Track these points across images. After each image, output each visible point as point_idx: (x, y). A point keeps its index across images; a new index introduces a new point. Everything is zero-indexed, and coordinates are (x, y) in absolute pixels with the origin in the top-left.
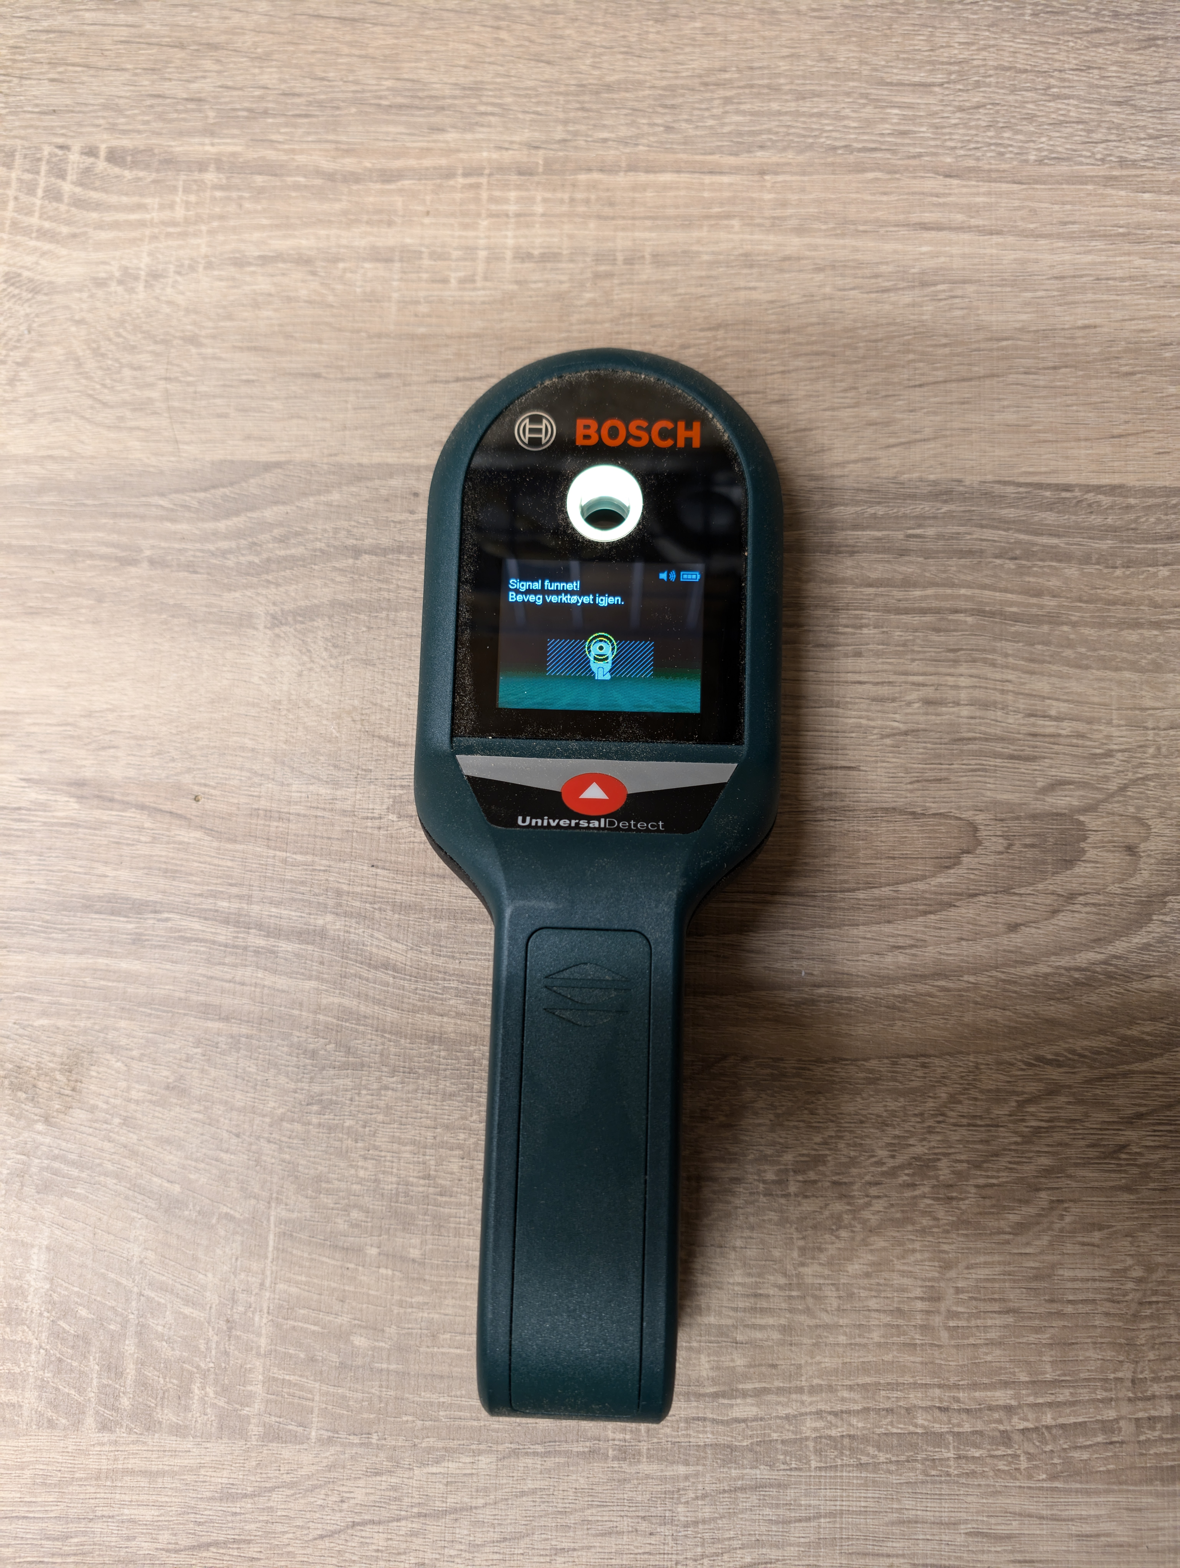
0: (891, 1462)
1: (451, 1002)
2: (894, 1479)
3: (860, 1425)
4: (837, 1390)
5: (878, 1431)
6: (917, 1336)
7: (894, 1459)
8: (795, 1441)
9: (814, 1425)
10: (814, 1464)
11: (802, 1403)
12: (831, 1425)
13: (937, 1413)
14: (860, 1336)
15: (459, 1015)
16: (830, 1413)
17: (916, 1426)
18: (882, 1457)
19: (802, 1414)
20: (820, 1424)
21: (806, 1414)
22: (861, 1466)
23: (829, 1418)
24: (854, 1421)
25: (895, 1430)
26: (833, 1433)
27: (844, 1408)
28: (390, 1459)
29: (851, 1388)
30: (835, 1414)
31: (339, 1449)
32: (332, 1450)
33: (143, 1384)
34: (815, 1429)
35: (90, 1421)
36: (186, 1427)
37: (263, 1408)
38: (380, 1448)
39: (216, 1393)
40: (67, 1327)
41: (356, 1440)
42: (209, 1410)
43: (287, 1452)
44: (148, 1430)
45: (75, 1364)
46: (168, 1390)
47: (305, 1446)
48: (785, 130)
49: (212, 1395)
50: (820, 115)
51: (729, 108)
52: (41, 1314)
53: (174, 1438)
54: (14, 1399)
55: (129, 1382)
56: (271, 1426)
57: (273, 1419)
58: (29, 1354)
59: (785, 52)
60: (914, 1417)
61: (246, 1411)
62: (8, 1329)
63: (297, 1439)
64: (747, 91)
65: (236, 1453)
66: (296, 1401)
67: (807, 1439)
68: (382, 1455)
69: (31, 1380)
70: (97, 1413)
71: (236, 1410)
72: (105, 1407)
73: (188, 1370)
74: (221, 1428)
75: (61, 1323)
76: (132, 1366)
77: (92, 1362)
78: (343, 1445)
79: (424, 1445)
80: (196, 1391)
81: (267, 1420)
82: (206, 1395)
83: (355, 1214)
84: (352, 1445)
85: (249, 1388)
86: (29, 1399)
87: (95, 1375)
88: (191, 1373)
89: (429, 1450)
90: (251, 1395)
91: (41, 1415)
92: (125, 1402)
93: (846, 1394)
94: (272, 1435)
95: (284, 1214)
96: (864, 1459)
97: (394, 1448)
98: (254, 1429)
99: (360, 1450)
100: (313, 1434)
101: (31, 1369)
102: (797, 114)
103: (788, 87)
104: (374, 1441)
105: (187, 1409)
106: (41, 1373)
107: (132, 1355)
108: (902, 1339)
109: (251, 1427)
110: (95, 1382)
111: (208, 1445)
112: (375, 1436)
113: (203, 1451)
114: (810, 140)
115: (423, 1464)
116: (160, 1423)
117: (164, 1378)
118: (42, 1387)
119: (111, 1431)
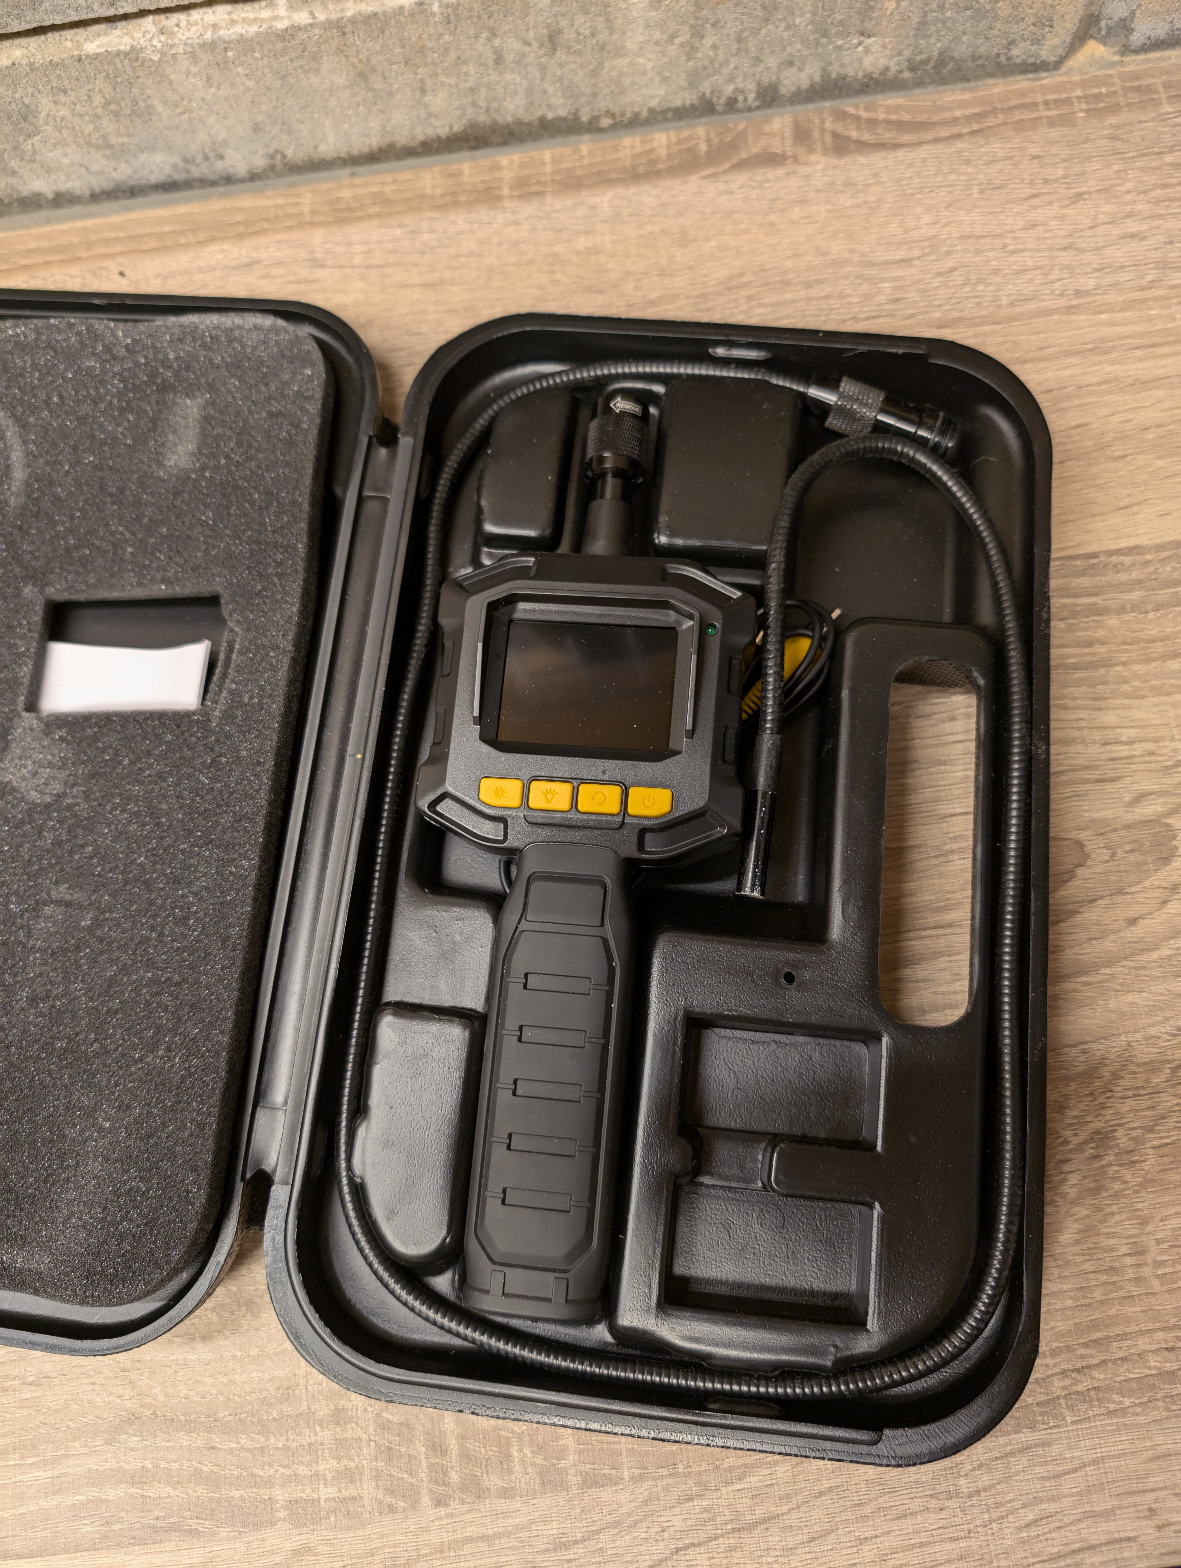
0: (1135, 1405)
2: (1141, 1419)
3: (1101, 1376)
4: (1075, 1350)
5: (1118, 1379)
6: (1133, 1289)
7: (1137, 1401)
8: (1048, 1402)
9: (1062, 1384)
10: (1069, 1419)
11: (1047, 1366)
12: (1076, 1382)
13: (1165, 1353)
14: (1083, 1297)
16: (1073, 1371)
17: (1150, 1368)
18: (1127, 1402)
19: (1049, 1377)
20: (1067, 1382)
21: (1053, 1375)
22: (1110, 1413)
23: (1074, 1375)
24: (1096, 1374)
25: (1133, 1376)
26: (1080, 1388)
27: (1084, 1364)
28: (698, 1484)
29: (1086, 1345)
30: (1078, 1371)
31: (651, 1483)
32: (645, 1485)
33: (466, 1457)
34: (1063, 1388)
35: (426, 1500)
36: (512, 1488)
37: (577, 1459)
38: (687, 1475)
39: (533, 1452)
40: (390, 1417)
41: (665, 1472)
42: (529, 1470)
43: (606, 1495)
44: (479, 1497)
45: (403, 1449)
46: (490, 1458)
47: (621, 1486)
48: (800, 313)
49: (529, 1455)
50: (827, 297)
52: (365, 1410)
53: (503, 1501)
54: (354, 1493)
55: (454, 1457)
56: (587, 1474)
57: (588, 1466)
58: (360, 1448)
59: (788, 253)
60: (1147, 1361)
61: (563, 1464)
62: (338, 1429)
63: (612, 1482)
64: (764, 288)
65: (561, 1504)
66: (605, 1446)
67: (1058, 1397)
68: (690, 1482)
69: (367, 1472)
70: (431, 1490)
71: (553, 1465)
72: (437, 1483)
73: (504, 1436)
74: (543, 1484)
75: (384, 1414)
76: (454, 1442)
77: (418, 1445)
78: (654, 1479)
79: (725, 1465)
80: (515, 1454)
81: (583, 1469)
82: (525, 1456)
84: (662, 1477)
85: (561, 1442)
86: (368, 1490)
87: (423, 1457)
88: (508, 1439)
89: (731, 1469)
90: (564, 1449)
91: (381, 1502)
92: (454, 1476)
93: (1083, 1351)
94: (590, 1482)
96: (1112, 1407)
97: (700, 1473)
98: (573, 1480)
99: (670, 1481)
100: (626, 1473)
101: (364, 1462)
102: (808, 299)
103: (796, 281)
104: (681, 1470)
105: (510, 1472)
106: (374, 1463)
107: (452, 1431)
108: (1120, 1293)
109: (570, 1477)
110: (424, 1463)
111: (535, 1501)
112: (680, 1466)
113: (531, 1508)
114: (823, 318)
115: (727, 1483)
116: (488, 1489)
117: (485, 1447)
118: (377, 1476)
119: (446, 1505)
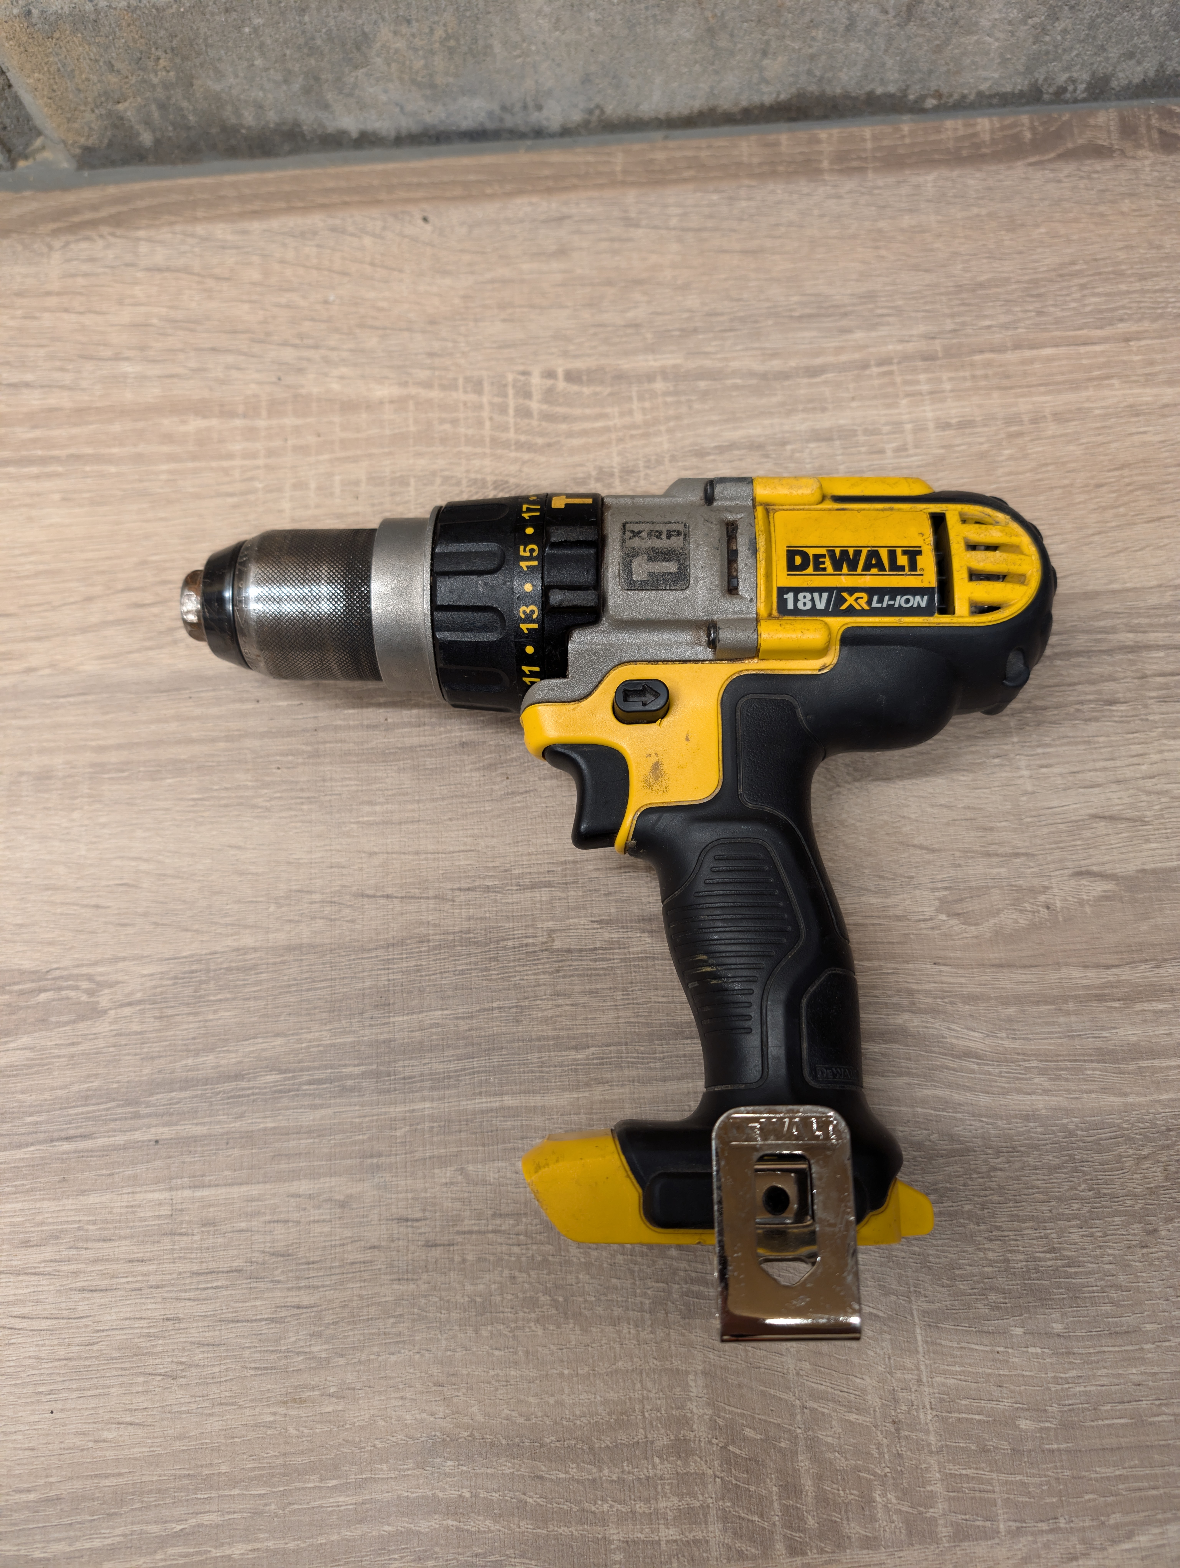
1: (1036, 1081)
15: (1046, 1092)
28: (1083, 1541)
31: (1030, 1538)
32: (1024, 1540)
33: (823, 1500)
35: (780, 1547)
36: (875, 1538)
37: (946, 1507)
38: (1071, 1531)
39: (898, 1498)
40: (738, 1451)
41: (1044, 1526)
42: (895, 1517)
43: (981, 1549)
44: (839, 1546)
45: (752, 1488)
46: (850, 1503)
47: (997, 1540)
48: (1136, 305)
49: (894, 1501)
50: (1162, 290)
51: (1086, 292)
52: (710, 1442)
53: (865, 1552)
54: (700, 1536)
55: (809, 1500)
56: (958, 1524)
57: (960, 1517)
58: (704, 1484)
59: (1120, 244)
61: (931, 1513)
62: (679, 1462)
63: (986, 1535)
64: (1097, 277)
65: (931, 1558)
66: (978, 1494)
68: (1074, 1539)
69: (713, 1512)
70: (785, 1536)
71: (921, 1513)
72: (790, 1528)
73: (866, 1479)
74: (910, 1534)
75: (731, 1448)
76: (810, 1483)
77: (769, 1484)
78: (1033, 1534)
79: (1112, 1522)
80: (878, 1499)
81: (954, 1519)
82: (889, 1501)
83: (993, 1297)
84: (1042, 1532)
85: (929, 1488)
86: (715, 1532)
87: (775, 1498)
88: (869, 1481)
89: (1117, 1527)
90: (932, 1495)
91: (729, 1548)
92: (811, 1522)
94: (961, 1534)
95: (925, 1306)
97: (1083, 1529)
98: (944, 1531)
99: (1051, 1537)
100: (1002, 1526)
101: (710, 1501)
102: (1143, 292)
103: (1129, 272)
104: (1062, 1525)
105: (873, 1519)
106: (720, 1503)
107: (808, 1471)
109: (940, 1529)
110: (776, 1505)
111: (901, 1554)
112: (1062, 1520)
113: (898, 1561)
114: (1160, 311)
115: (1114, 1542)
116: (849, 1538)
117: (844, 1490)
118: (725, 1517)
119: (804, 1554)
